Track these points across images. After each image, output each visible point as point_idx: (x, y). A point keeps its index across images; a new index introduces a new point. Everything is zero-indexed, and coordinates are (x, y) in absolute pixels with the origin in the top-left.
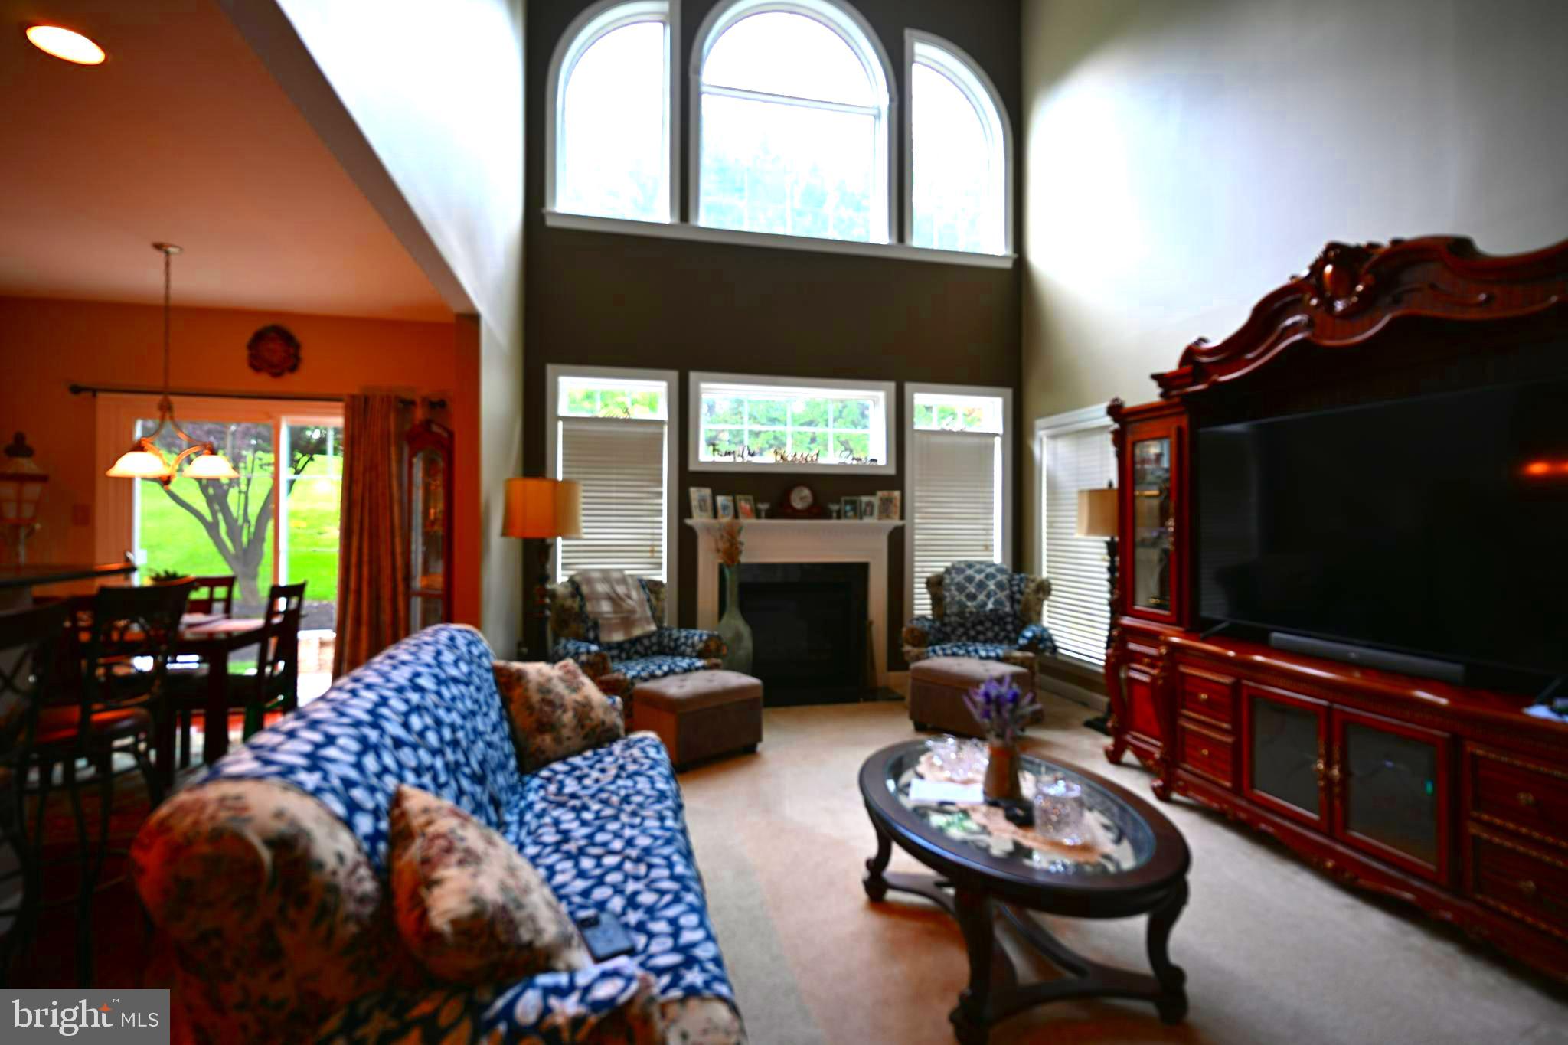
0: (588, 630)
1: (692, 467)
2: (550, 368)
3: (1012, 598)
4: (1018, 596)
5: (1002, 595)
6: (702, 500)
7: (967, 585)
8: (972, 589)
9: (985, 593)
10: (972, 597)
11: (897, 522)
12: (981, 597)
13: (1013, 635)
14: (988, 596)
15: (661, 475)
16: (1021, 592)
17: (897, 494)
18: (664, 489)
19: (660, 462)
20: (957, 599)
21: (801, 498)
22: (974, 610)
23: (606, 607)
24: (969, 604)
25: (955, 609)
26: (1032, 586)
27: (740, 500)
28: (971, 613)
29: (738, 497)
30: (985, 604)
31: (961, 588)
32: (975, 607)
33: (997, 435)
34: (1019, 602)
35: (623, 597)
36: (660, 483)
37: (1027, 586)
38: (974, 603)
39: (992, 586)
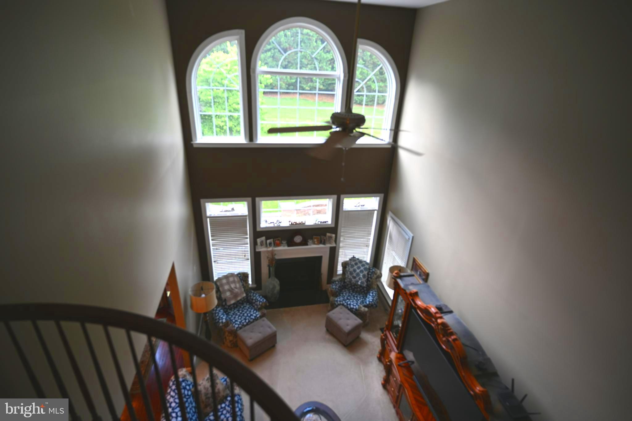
0: (223, 302)
1: (258, 230)
2: (202, 201)
3: (368, 280)
4: (370, 279)
5: (364, 280)
6: (262, 242)
7: (354, 273)
8: (355, 275)
9: (358, 277)
10: (355, 278)
11: (334, 245)
12: (357, 278)
13: (366, 292)
14: (360, 279)
15: (247, 232)
16: (371, 278)
17: (334, 235)
18: (248, 236)
19: (246, 228)
20: (349, 277)
21: (298, 239)
22: (354, 282)
23: (228, 294)
24: (353, 280)
25: (348, 280)
26: (375, 276)
27: (276, 240)
28: (353, 283)
29: (275, 239)
30: (358, 281)
31: (351, 273)
32: (355, 281)
33: (376, 210)
34: (370, 281)
35: (234, 288)
36: (247, 235)
37: (373, 276)
38: (355, 280)
39: (361, 275)
